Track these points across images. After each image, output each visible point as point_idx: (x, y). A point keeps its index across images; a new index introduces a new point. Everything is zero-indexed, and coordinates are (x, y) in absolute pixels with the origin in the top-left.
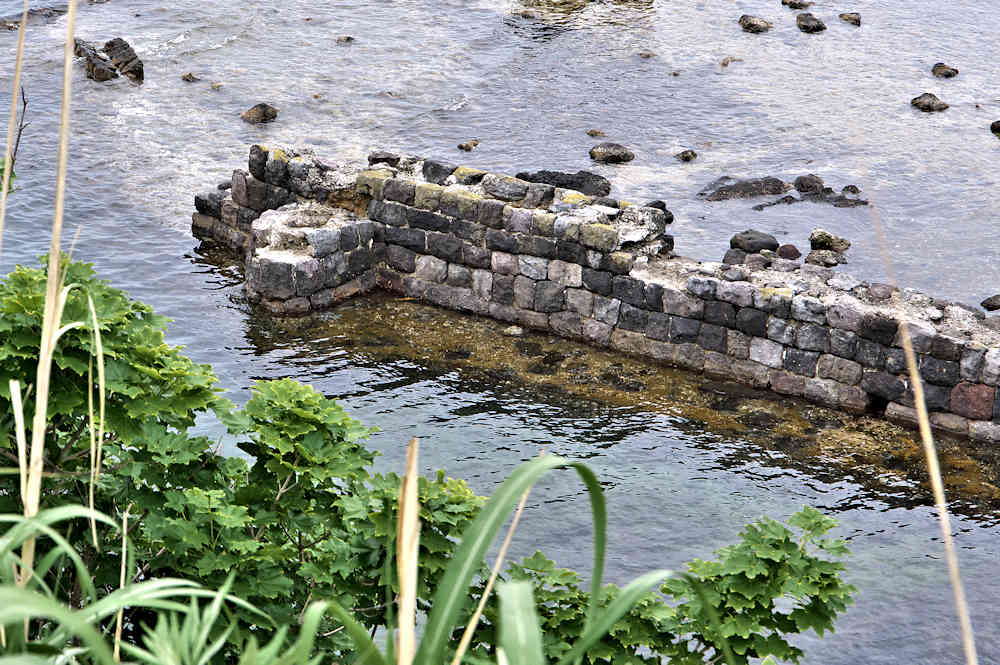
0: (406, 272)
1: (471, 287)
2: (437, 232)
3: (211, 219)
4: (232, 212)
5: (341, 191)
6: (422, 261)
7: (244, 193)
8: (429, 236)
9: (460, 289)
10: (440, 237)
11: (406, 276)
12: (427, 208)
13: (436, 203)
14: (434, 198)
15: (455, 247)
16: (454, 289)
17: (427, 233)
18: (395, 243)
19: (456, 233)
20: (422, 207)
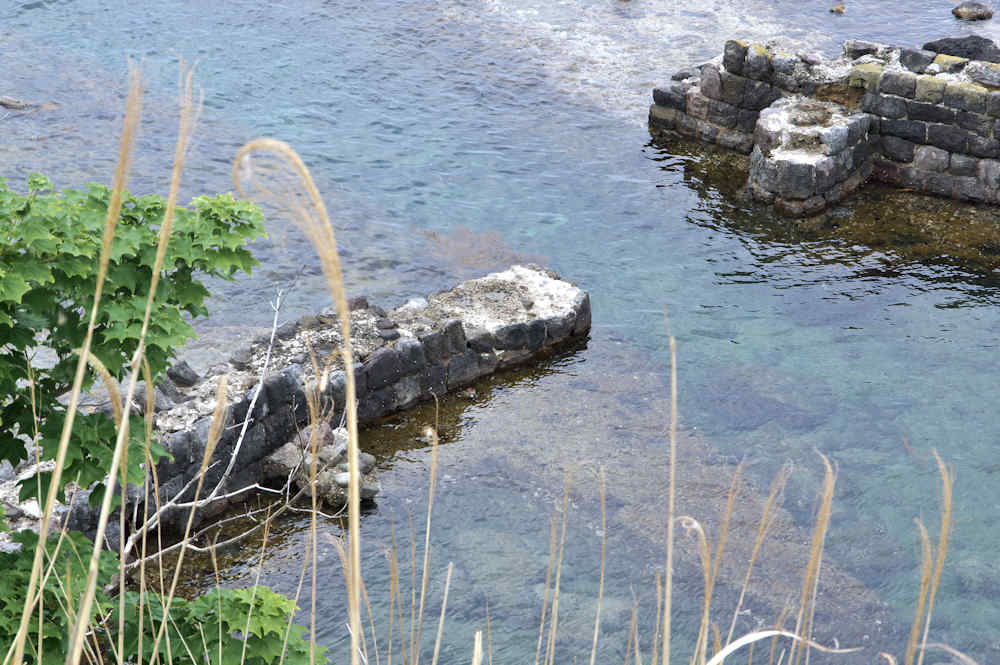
0: (904, 162)
1: (976, 176)
2: (940, 124)
3: (673, 110)
4: (703, 106)
5: (831, 85)
6: (922, 152)
7: (717, 88)
8: (930, 128)
9: (964, 178)
10: (943, 128)
11: (904, 166)
12: (929, 100)
13: (940, 96)
14: (938, 91)
15: (959, 138)
16: (958, 178)
17: (928, 125)
18: (892, 135)
19: (960, 125)
20: (925, 99)
